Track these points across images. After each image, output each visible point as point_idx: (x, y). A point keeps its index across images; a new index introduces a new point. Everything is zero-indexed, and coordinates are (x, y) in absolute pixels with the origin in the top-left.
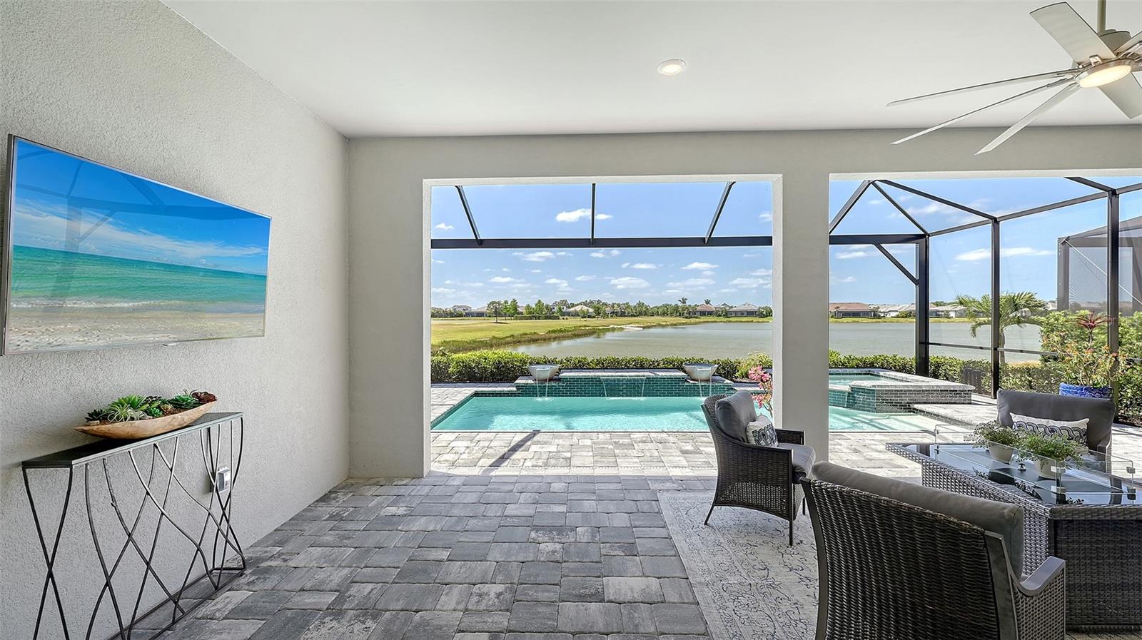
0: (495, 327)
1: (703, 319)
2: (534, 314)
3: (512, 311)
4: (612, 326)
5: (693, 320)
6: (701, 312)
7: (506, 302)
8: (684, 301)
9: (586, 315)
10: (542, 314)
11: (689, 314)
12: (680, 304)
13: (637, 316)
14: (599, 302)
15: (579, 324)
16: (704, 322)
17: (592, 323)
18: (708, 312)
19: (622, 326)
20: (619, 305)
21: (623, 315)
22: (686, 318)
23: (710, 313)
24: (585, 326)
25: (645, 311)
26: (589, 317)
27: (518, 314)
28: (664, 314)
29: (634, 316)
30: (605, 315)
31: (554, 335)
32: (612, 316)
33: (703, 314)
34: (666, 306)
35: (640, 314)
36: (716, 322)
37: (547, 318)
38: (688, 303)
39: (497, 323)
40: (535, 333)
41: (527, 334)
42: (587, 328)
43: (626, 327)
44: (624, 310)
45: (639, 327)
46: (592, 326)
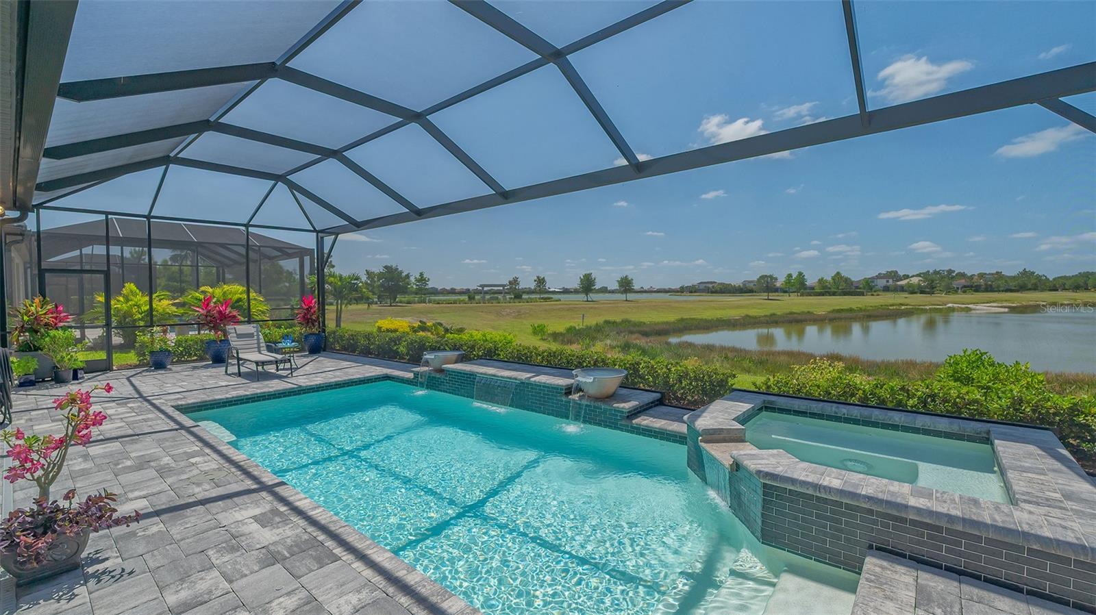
0: (761, 304)
2: (825, 290)
3: (798, 286)
4: (950, 305)
7: (790, 276)
9: (912, 290)
10: (838, 288)
15: (891, 301)
17: (918, 299)
19: (970, 306)
20: (981, 275)
21: (989, 289)
25: (1036, 284)
26: (922, 292)
27: (805, 289)
28: (1077, 288)
29: (1011, 291)
31: (837, 315)
32: (965, 292)
35: (1022, 288)
37: (845, 294)
39: (768, 299)
40: (809, 312)
41: (795, 313)
42: (903, 307)
43: (977, 307)
44: (993, 282)
45: (1005, 307)
46: (912, 304)
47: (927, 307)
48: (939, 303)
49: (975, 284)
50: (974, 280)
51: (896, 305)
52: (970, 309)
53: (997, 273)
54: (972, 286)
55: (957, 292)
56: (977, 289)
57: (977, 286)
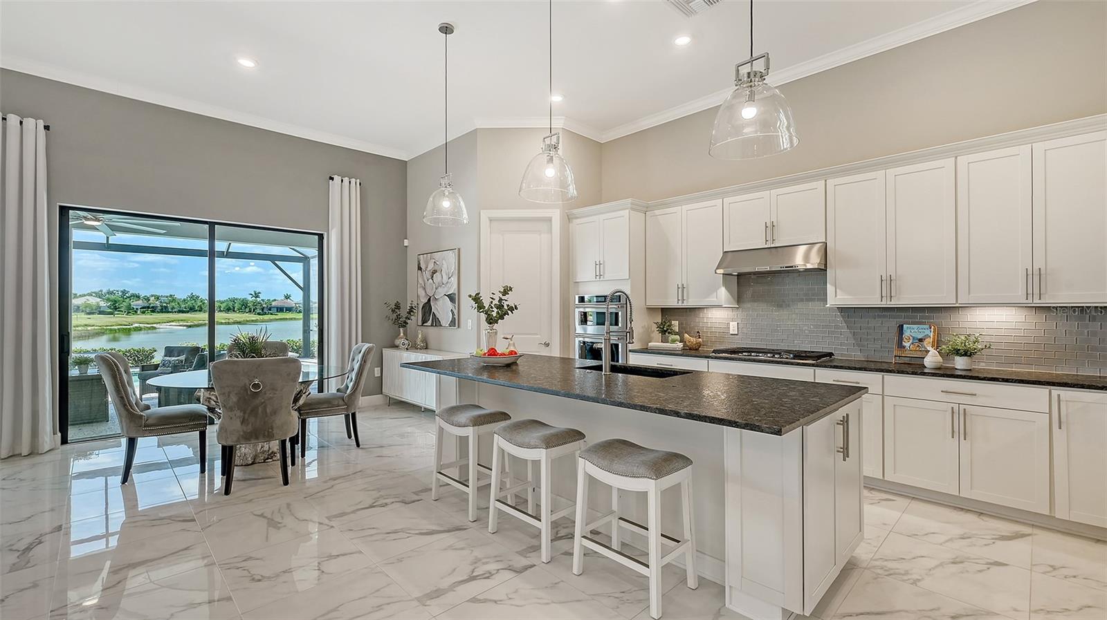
1: (280, 315)
4: (136, 325)
5: (266, 317)
6: (277, 308)
8: (257, 295)
9: (93, 311)
11: (263, 310)
12: (250, 298)
13: (188, 312)
14: (124, 292)
16: (281, 319)
17: (101, 320)
18: (286, 308)
19: (154, 325)
20: (157, 298)
21: (164, 310)
22: (259, 314)
23: (289, 310)
24: (86, 325)
25: (200, 307)
26: (101, 313)
29: (183, 312)
30: (130, 310)
32: (143, 313)
33: (280, 310)
34: (233, 300)
35: (192, 310)
36: (295, 319)
38: (262, 297)
42: (89, 328)
43: (161, 327)
44: (167, 304)
45: (184, 326)
46: (100, 325)
47: (116, 327)
48: (127, 324)
49: (152, 305)
50: (151, 301)
51: (80, 326)
52: (155, 328)
53: (171, 296)
54: (148, 307)
55: (136, 312)
56: (154, 310)
57: (153, 307)
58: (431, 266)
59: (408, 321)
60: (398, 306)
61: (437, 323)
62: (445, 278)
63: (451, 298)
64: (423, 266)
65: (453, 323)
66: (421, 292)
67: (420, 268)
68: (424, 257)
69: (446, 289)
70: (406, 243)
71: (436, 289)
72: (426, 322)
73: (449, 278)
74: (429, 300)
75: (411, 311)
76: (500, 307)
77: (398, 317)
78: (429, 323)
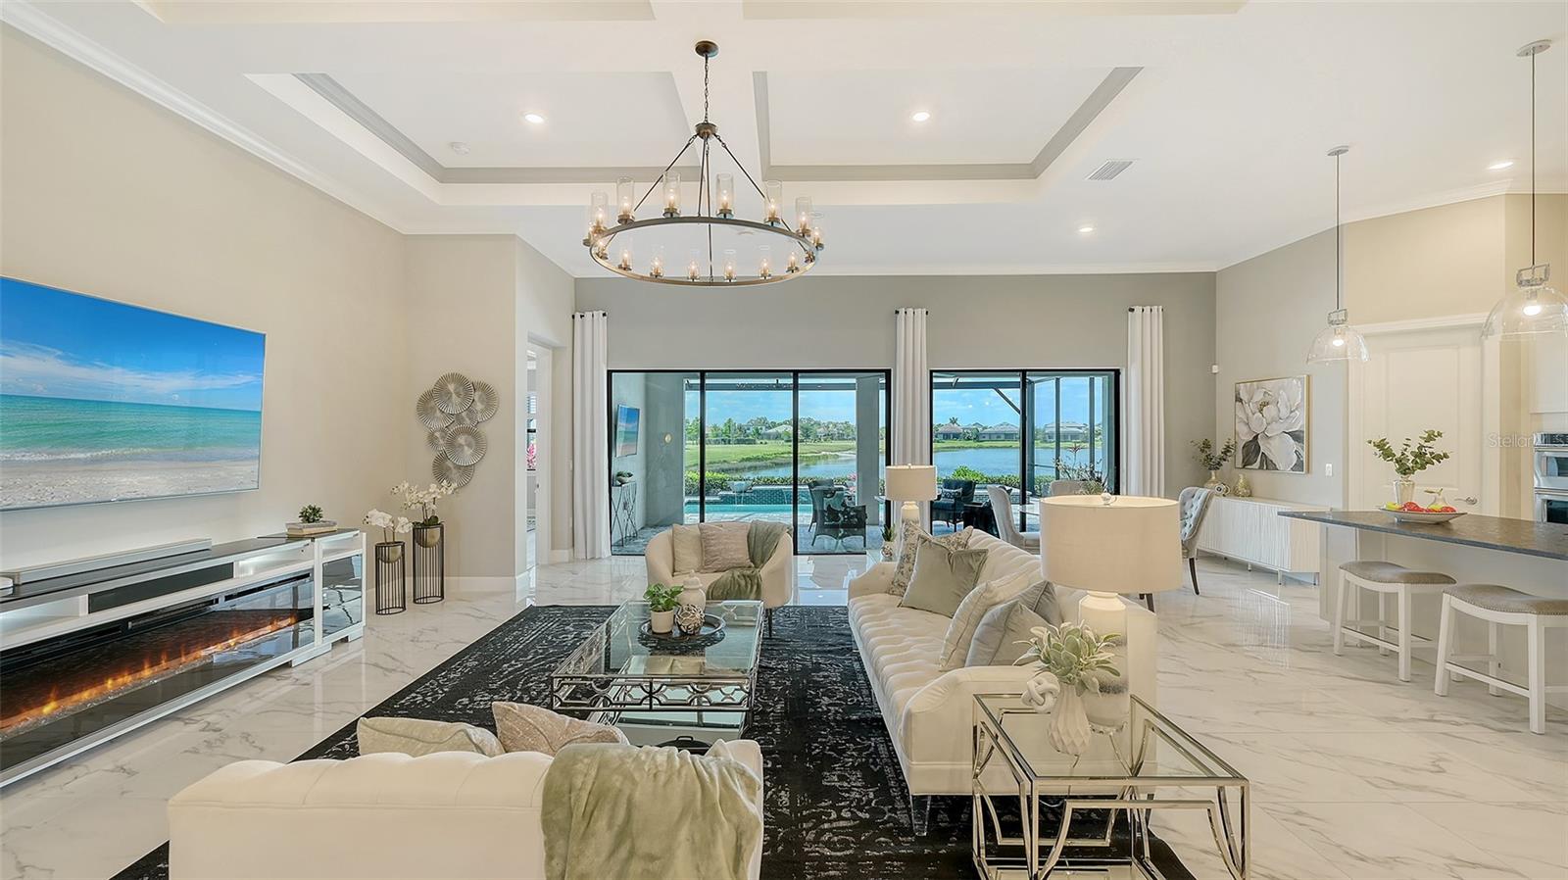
2: (723, 438)
4: (823, 453)
10: (733, 436)
14: (810, 420)
18: (954, 434)
23: (956, 436)
30: (817, 439)
32: (826, 440)
33: (950, 437)
49: (831, 433)
50: (830, 430)
54: (829, 435)
57: (832, 435)
58: (1259, 397)
59: (1223, 463)
60: (1207, 445)
61: (1268, 465)
62: (1284, 412)
63: (1296, 436)
64: (1244, 396)
65: (1299, 466)
66: (1242, 429)
67: (1239, 399)
68: (1246, 386)
69: (1286, 425)
70: (1215, 369)
71: (1268, 424)
72: (1251, 464)
73: (1292, 412)
74: (1256, 437)
75: (1227, 450)
76: (1420, 455)
77: (1209, 458)
78: (1257, 465)
